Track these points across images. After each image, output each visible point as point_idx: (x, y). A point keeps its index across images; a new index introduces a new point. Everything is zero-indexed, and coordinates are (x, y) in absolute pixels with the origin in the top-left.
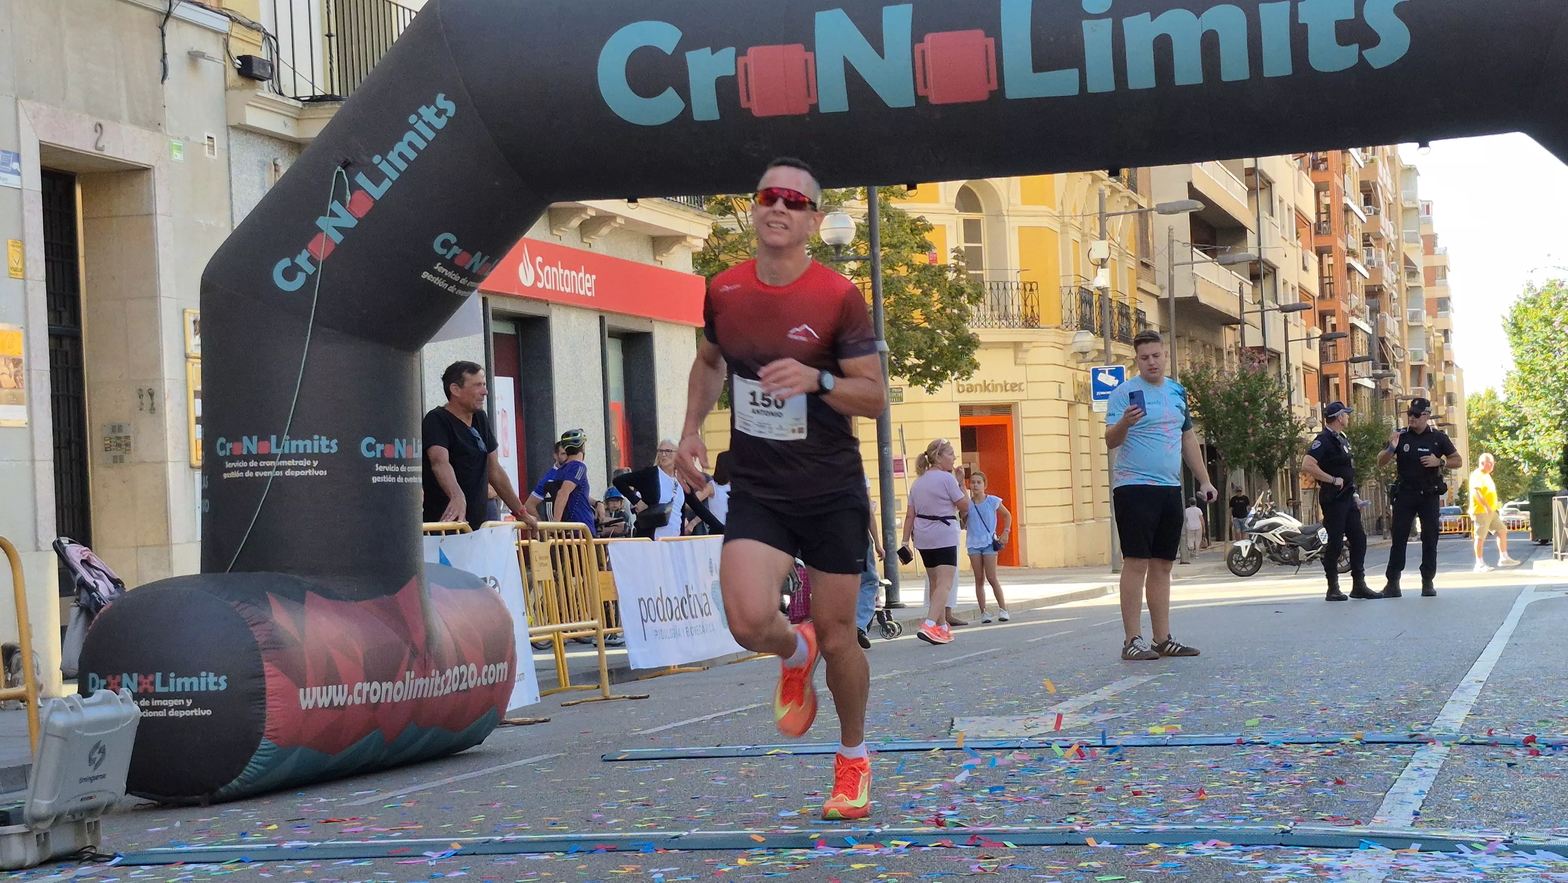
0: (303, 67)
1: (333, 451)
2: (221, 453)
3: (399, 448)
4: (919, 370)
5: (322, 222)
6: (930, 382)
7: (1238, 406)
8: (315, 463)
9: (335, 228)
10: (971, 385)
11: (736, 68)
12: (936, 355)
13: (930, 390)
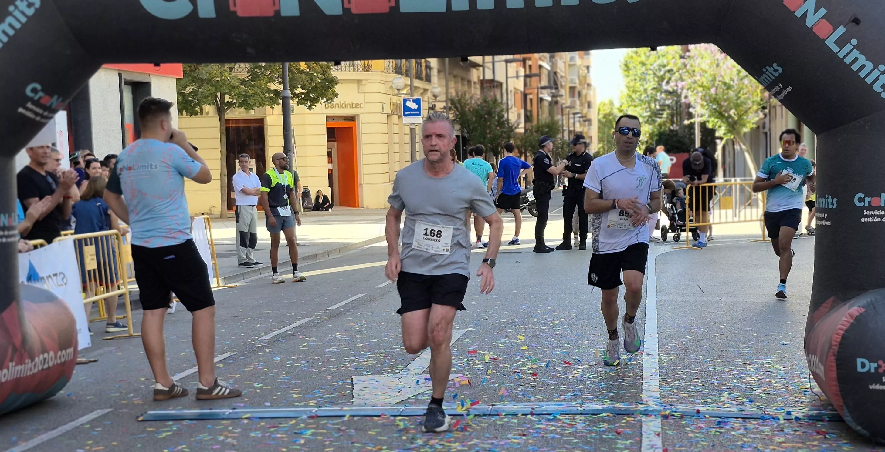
3: (3, 219)
4: (303, 96)
6: (309, 104)
7: (481, 117)
10: (333, 104)
12: (313, 88)
13: (309, 108)
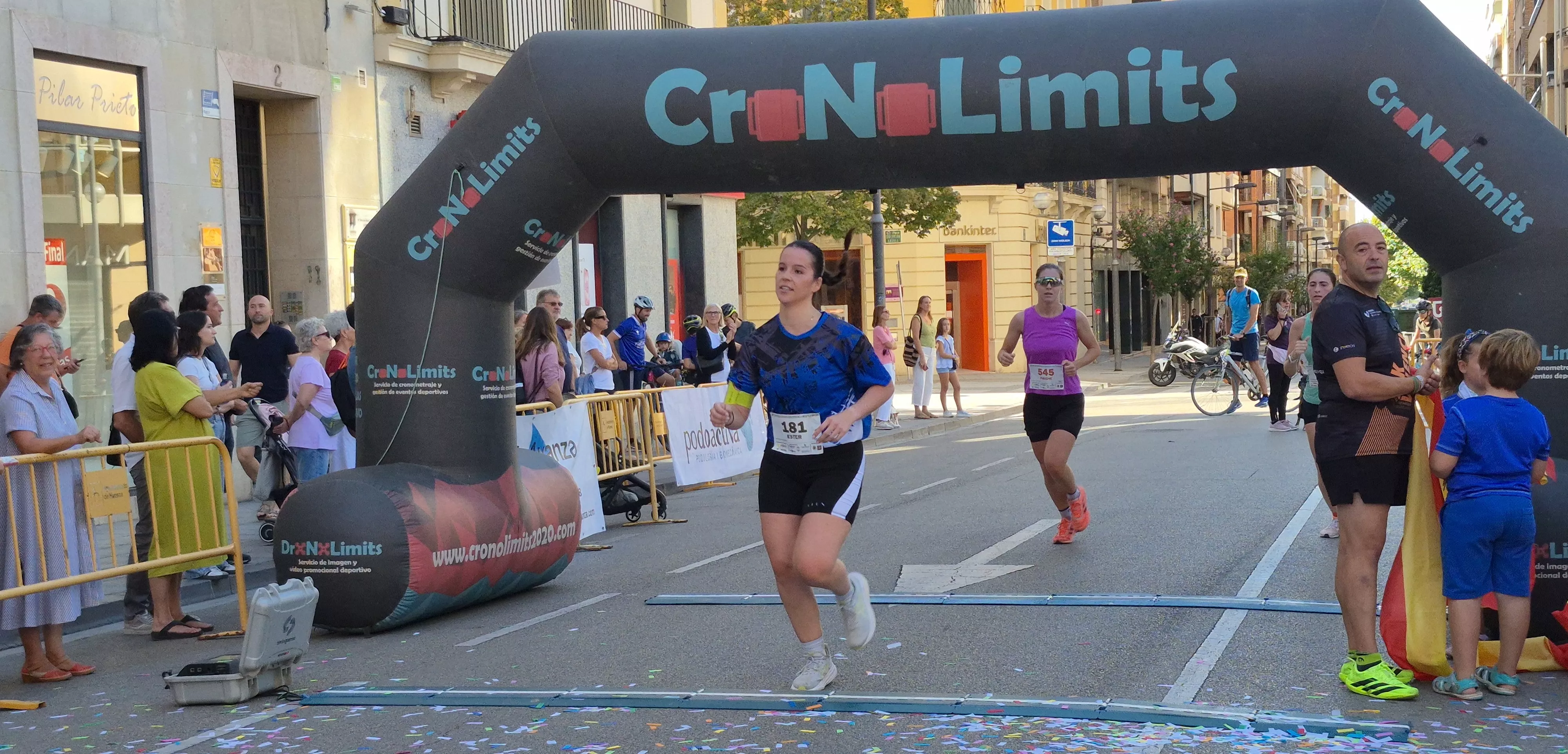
0: (433, 14)
1: (452, 377)
2: (371, 376)
3: (499, 374)
4: (913, 219)
5: (443, 210)
6: (922, 229)
7: (1165, 246)
8: (440, 386)
9: (453, 215)
10: (955, 229)
11: (746, 106)
12: (927, 207)
13: (921, 235)
